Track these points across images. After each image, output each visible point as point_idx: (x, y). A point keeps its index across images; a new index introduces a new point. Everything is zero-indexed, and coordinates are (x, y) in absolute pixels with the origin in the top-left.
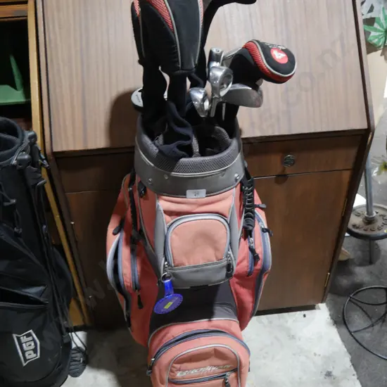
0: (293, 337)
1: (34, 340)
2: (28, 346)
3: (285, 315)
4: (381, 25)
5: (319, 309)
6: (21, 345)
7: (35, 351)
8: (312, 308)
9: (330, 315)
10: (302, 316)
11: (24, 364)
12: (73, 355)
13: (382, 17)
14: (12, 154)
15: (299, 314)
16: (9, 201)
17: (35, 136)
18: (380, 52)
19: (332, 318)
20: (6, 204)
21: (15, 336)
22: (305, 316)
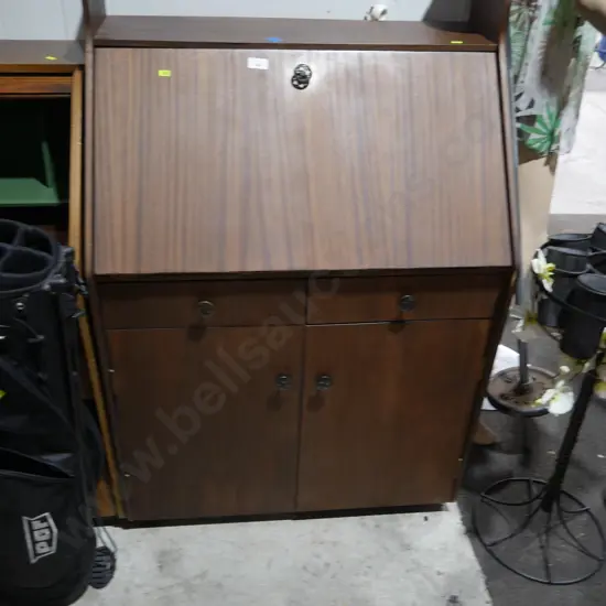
0: (407, 547)
1: (49, 528)
2: (42, 536)
3: (399, 516)
4: (544, 125)
5: (447, 510)
6: (32, 531)
7: (49, 542)
8: (437, 508)
9: (462, 519)
10: (423, 519)
11: (33, 561)
12: (98, 558)
13: (545, 115)
14: (45, 277)
15: (418, 516)
16: (34, 337)
17: (71, 254)
18: (543, 160)
19: (464, 524)
20: (31, 340)
21: (25, 519)
22: (426, 519)
